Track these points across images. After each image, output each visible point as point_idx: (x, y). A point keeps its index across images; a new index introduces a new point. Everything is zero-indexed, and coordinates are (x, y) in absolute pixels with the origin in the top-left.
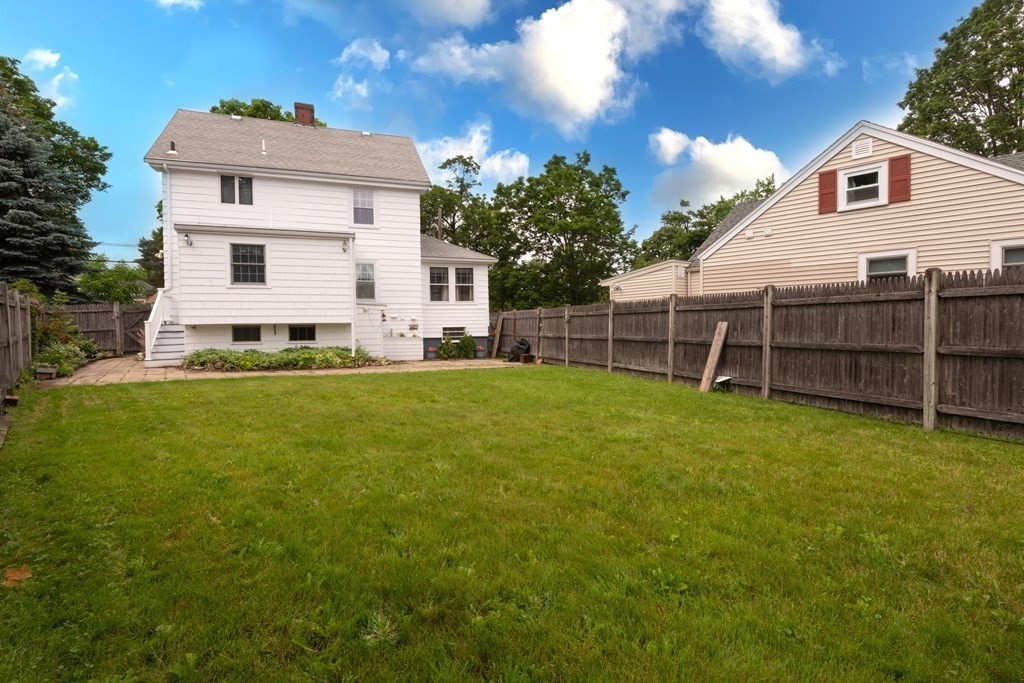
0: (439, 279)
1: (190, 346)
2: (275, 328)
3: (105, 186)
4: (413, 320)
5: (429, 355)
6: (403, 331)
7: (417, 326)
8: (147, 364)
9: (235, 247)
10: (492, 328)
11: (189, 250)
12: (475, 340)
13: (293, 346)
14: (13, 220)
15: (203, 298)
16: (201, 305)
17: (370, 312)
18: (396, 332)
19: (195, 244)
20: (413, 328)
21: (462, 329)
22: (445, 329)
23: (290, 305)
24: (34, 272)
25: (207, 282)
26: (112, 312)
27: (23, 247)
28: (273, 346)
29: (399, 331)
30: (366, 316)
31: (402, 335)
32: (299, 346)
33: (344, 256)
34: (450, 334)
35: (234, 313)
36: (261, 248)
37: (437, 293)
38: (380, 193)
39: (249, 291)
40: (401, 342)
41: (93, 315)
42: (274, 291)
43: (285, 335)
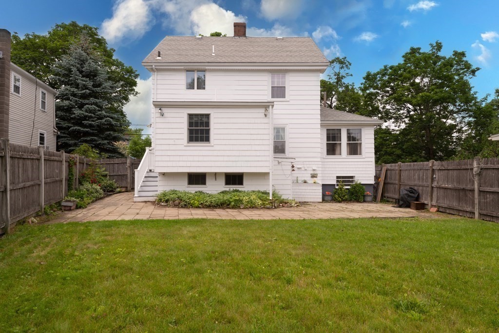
0: (334, 139)
1: (162, 187)
2: (215, 175)
3: (137, 93)
4: (314, 170)
5: (326, 198)
6: (306, 179)
7: (317, 174)
8: (135, 199)
9: (191, 116)
10: (377, 177)
11: (161, 120)
12: (364, 187)
13: (227, 189)
14: (86, 111)
15: (169, 153)
16: (167, 158)
17: (283, 163)
18: (301, 179)
19: (166, 115)
20: (314, 176)
21: (352, 177)
22: (338, 177)
23: (226, 159)
24: (95, 140)
25: (172, 142)
26: (126, 163)
27: (91, 126)
28: (214, 189)
29: (303, 179)
30: (279, 167)
31: (305, 182)
32: (232, 189)
33: (265, 120)
34: (343, 181)
35: (189, 164)
36: (208, 116)
37: (332, 149)
38: (291, 74)
39: (199, 148)
40: (305, 187)
41: (116, 165)
42: (216, 147)
43: (222, 181)
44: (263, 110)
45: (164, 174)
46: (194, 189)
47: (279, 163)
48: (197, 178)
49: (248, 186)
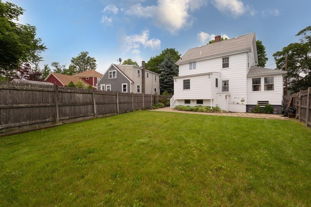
2: (193, 100)
4: (243, 98)
5: (249, 111)
6: (238, 102)
7: (244, 100)
9: (184, 81)
11: (176, 83)
13: (197, 105)
15: (178, 93)
20: (242, 101)
21: (268, 101)
22: (259, 101)
28: (193, 105)
29: (237, 102)
31: (238, 103)
32: (199, 105)
33: (209, 79)
34: (260, 104)
35: (183, 97)
36: (189, 80)
38: (231, 57)
39: (187, 91)
40: (238, 106)
42: (192, 91)
43: (196, 102)
44: (208, 76)
45: (177, 100)
46: (186, 105)
47: (220, 95)
48: (188, 101)
49: (205, 104)
